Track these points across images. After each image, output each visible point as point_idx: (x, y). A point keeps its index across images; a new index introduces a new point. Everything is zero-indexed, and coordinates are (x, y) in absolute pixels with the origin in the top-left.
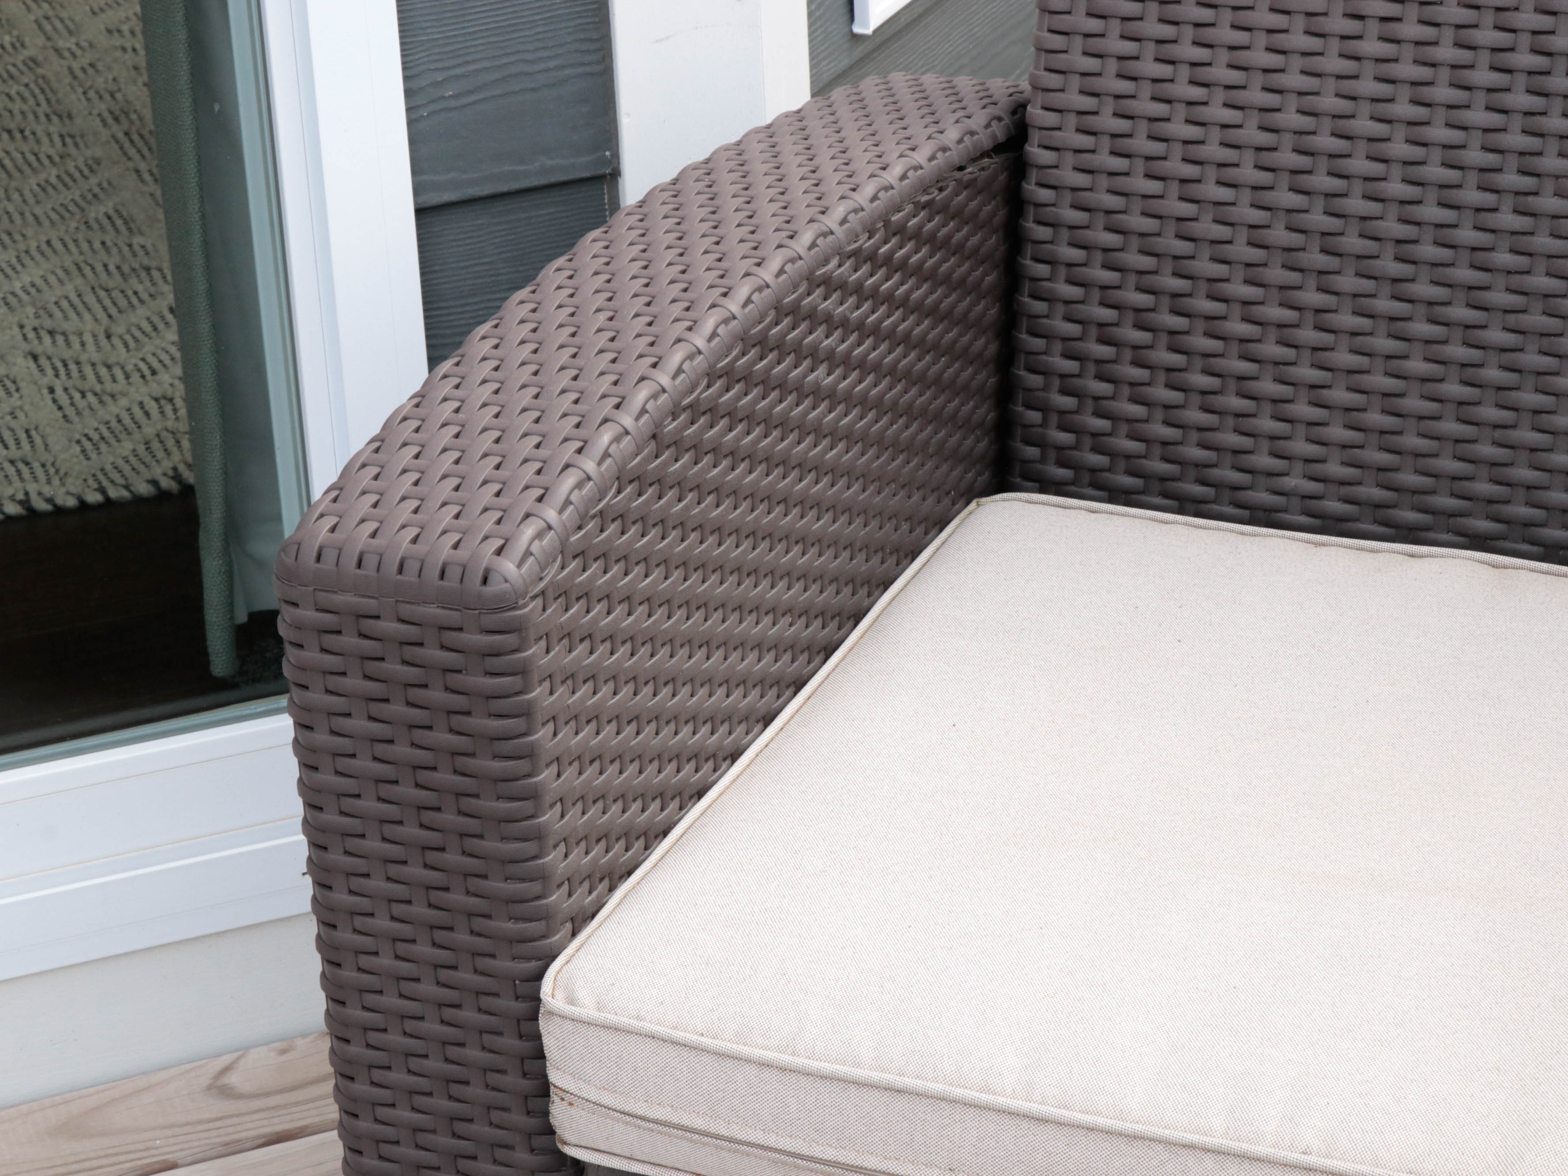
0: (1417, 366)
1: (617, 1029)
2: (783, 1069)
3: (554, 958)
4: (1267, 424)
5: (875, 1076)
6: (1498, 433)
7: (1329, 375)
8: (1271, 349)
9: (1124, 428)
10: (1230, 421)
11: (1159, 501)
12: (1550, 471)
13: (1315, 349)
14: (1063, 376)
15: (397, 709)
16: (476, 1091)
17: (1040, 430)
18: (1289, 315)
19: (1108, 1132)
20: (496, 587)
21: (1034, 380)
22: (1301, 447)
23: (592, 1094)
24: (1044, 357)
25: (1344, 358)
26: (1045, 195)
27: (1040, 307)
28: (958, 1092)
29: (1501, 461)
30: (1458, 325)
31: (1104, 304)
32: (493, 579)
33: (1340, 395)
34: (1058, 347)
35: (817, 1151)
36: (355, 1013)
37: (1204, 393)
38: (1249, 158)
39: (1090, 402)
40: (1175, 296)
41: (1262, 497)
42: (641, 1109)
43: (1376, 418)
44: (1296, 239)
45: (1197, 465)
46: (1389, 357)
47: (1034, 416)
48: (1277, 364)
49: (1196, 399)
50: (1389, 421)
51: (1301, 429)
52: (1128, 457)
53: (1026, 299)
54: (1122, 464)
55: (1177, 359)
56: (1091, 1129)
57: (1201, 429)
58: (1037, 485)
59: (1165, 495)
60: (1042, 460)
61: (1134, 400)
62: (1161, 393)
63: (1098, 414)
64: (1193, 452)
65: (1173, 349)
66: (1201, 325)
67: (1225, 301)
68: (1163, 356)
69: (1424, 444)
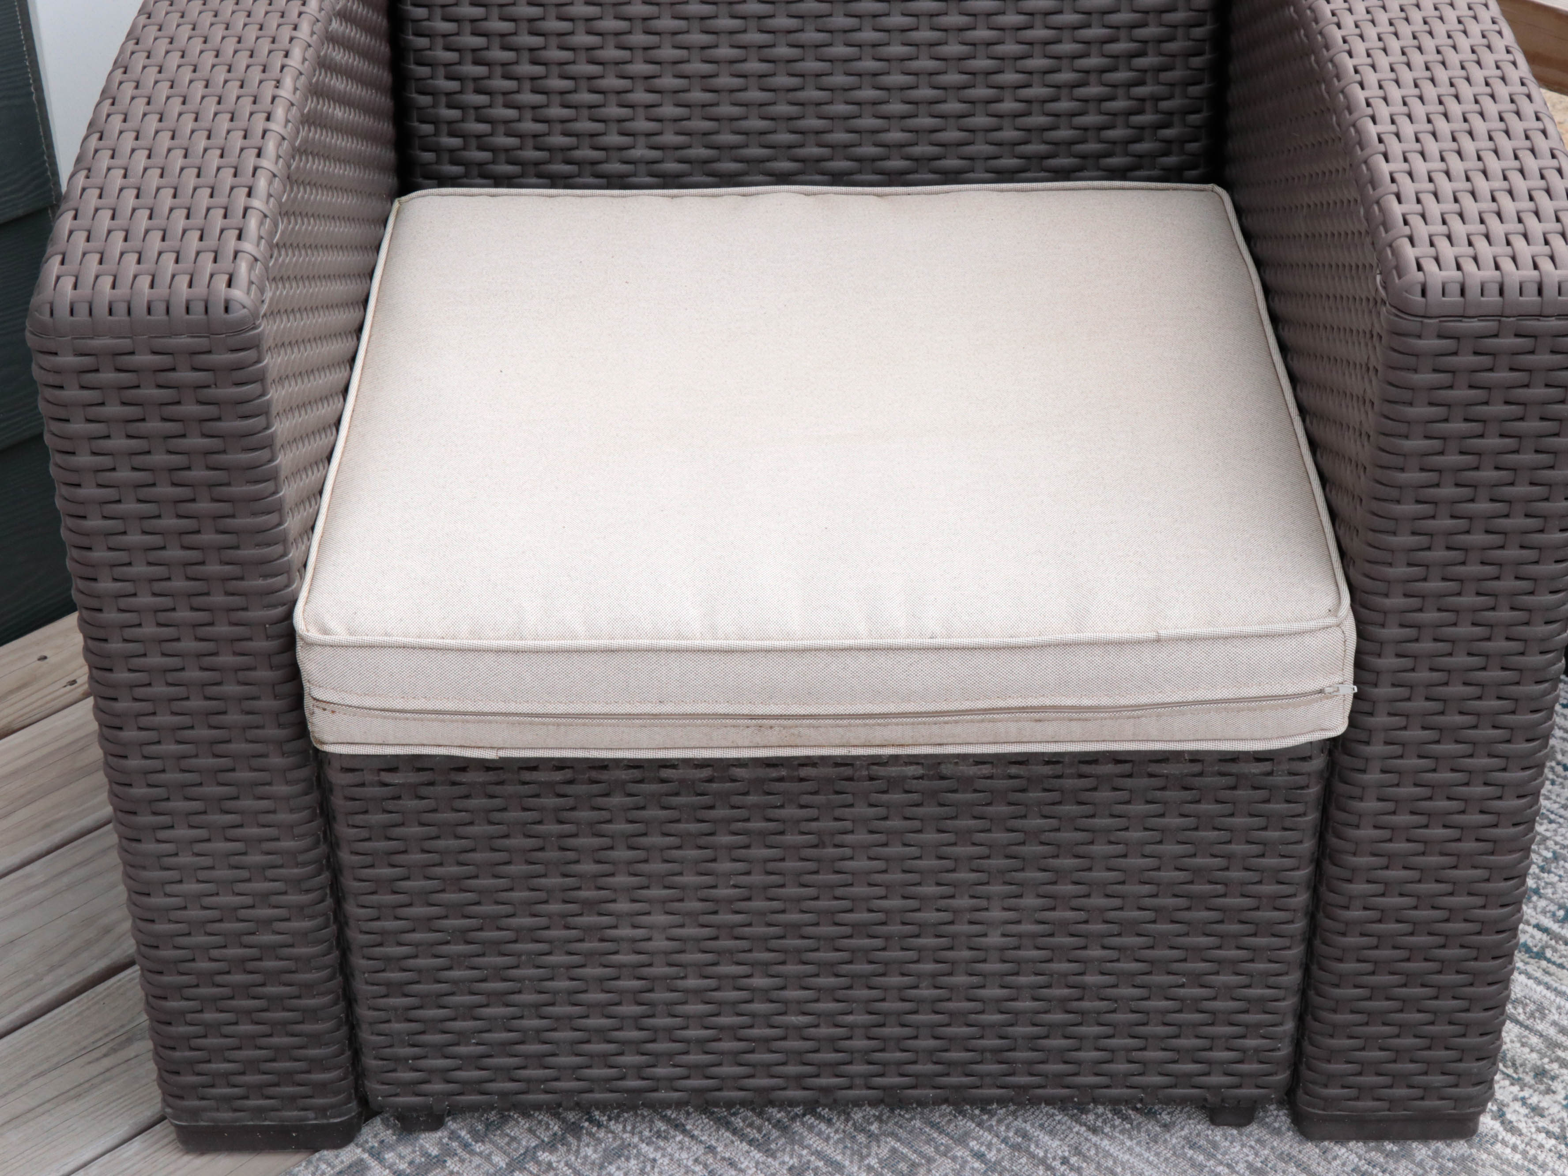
0: (725, 52)
1: (372, 646)
2: (517, 652)
3: (294, 602)
4: (614, 111)
5: (594, 643)
6: (791, 96)
7: (657, 67)
8: (611, 53)
9: (501, 129)
10: (585, 112)
11: (534, 180)
12: (832, 119)
13: (646, 49)
14: (448, 94)
15: (154, 425)
16: (234, 717)
17: (435, 139)
18: (622, 25)
19: (783, 651)
20: (237, 313)
21: (424, 100)
22: (642, 125)
23: (355, 701)
24: (430, 81)
25: (668, 53)
27: (423, 42)
28: (663, 643)
29: (794, 115)
30: (752, 17)
31: (474, 34)
32: (233, 306)
33: (668, 82)
34: (441, 71)
35: (551, 709)
36: (122, 676)
37: (562, 93)
39: (472, 111)
40: (531, 20)
41: (615, 167)
42: (399, 704)
43: (697, 96)
45: (562, 150)
46: (703, 48)
47: (428, 128)
48: (617, 63)
49: (556, 99)
50: (708, 97)
51: (641, 112)
52: (507, 150)
53: (411, 37)
54: (503, 157)
55: (539, 70)
56: (768, 651)
57: (563, 122)
58: (435, 182)
59: (539, 176)
60: (438, 162)
61: (507, 106)
62: (528, 97)
63: (479, 120)
64: (558, 140)
65: (534, 62)
66: (554, 41)
67: (571, 20)
68: (526, 69)
69: (736, 111)
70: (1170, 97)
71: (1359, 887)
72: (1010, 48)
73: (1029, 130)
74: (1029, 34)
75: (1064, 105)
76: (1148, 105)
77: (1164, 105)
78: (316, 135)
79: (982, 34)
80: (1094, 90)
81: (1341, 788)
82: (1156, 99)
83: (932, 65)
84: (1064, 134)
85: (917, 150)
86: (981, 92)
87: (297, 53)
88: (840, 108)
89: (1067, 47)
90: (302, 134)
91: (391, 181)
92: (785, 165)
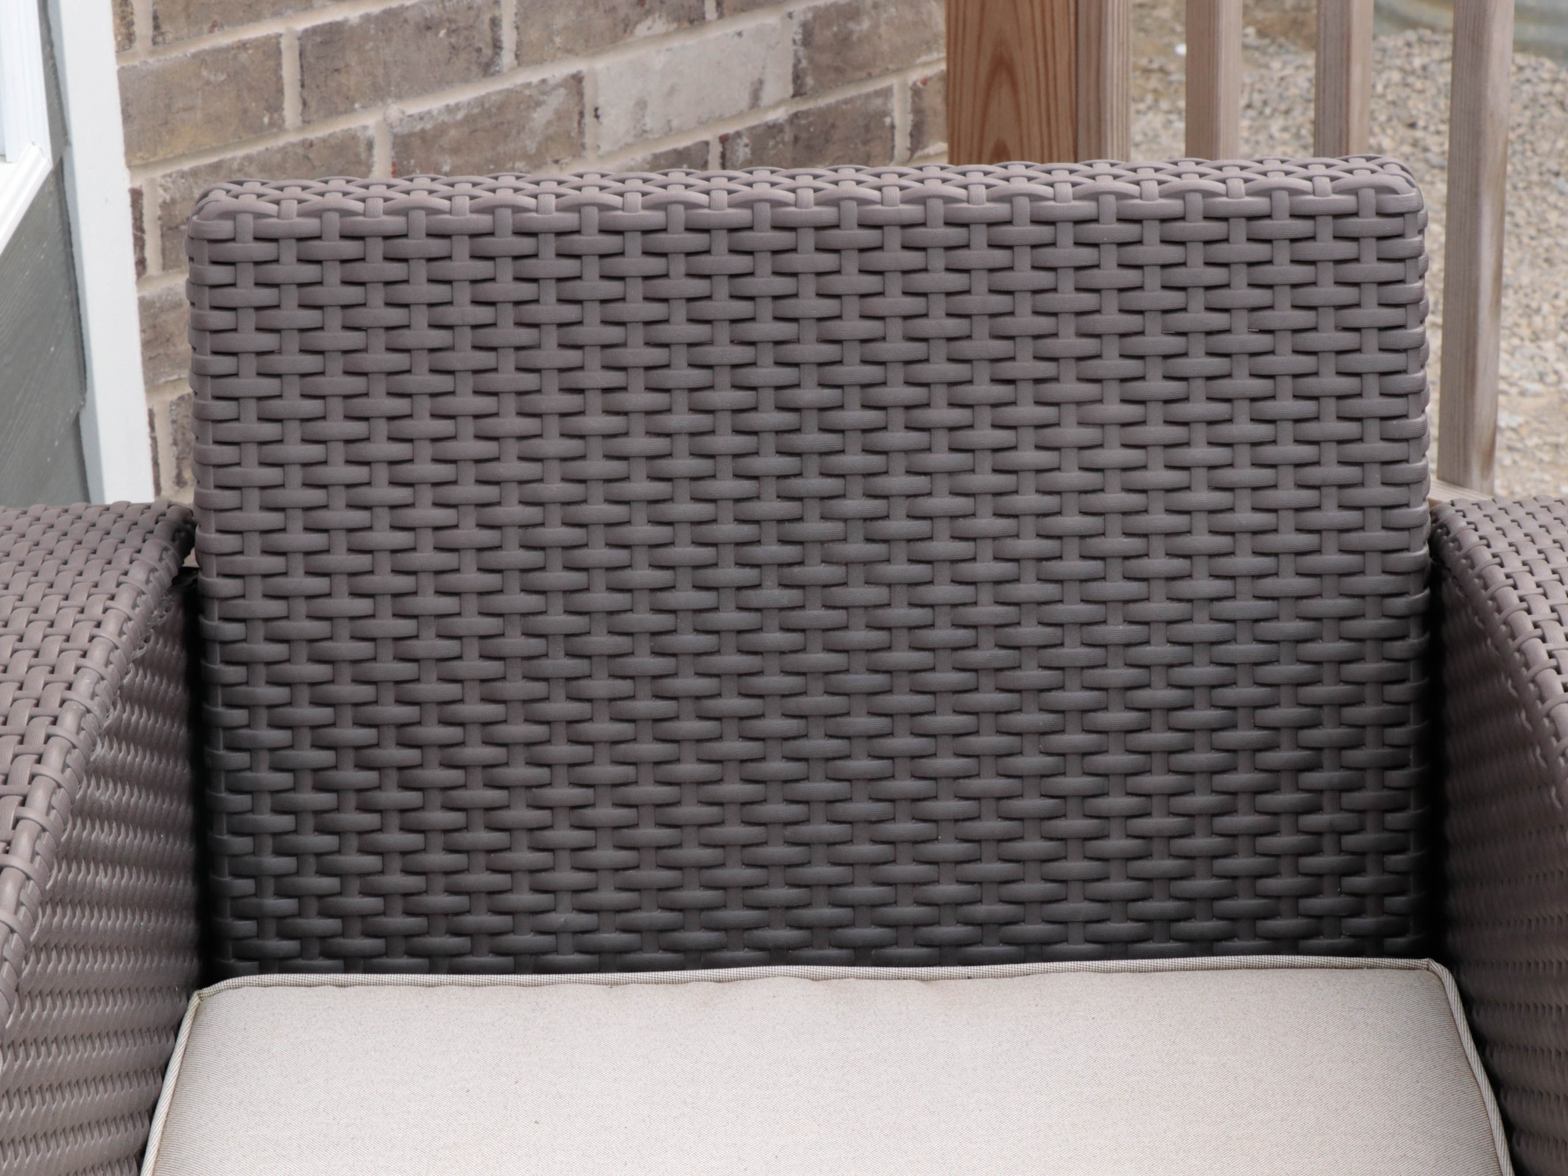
0: (690, 768)
4: (524, 857)
6: (789, 831)
7: (590, 791)
8: (520, 772)
9: (355, 884)
10: (481, 859)
11: (405, 961)
12: (852, 865)
13: (572, 765)
14: (275, 835)
17: (255, 900)
18: (537, 731)
21: (240, 844)
22: (566, 877)
24: (250, 816)
25: (605, 771)
26: (232, 630)
27: (240, 759)
29: (795, 860)
30: (731, 717)
31: (317, 746)
33: (605, 813)
34: (266, 801)
37: (446, 831)
38: (469, 560)
39: (312, 860)
40: (401, 726)
41: (526, 939)
43: (649, 833)
44: (535, 645)
45: (446, 915)
46: (657, 763)
47: (245, 885)
48: (529, 787)
49: (438, 840)
50: (664, 835)
51: (565, 857)
52: (364, 916)
53: (222, 752)
54: (357, 926)
55: (412, 798)
57: (447, 873)
58: (256, 964)
59: (412, 953)
60: (260, 935)
61: (363, 851)
62: (395, 838)
63: (323, 872)
64: (441, 901)
65: (405, 787)
66: (434, 755)
67: (462, 724)
68: (393, 796)
69: (707, 855)
70: (1360, 829)
72: (1116, 759)
73: (1148, 880)
74: (1144, 739)
75: (1201, 842)
76: (1327, 842)
77: (1350, 841)
78: (63, 919)
79: (1075, 739)
80: (1243, 820)
82: (1340, 833)
83: (1000, 784)
84: (1202, 884)
85: (981, 910)
86: (1076, 824)
87: (39, 797)
88: (865, 850)
89: (1202, 758)
90: (42, 921)
91: (188, 965)
92: (784, 935)
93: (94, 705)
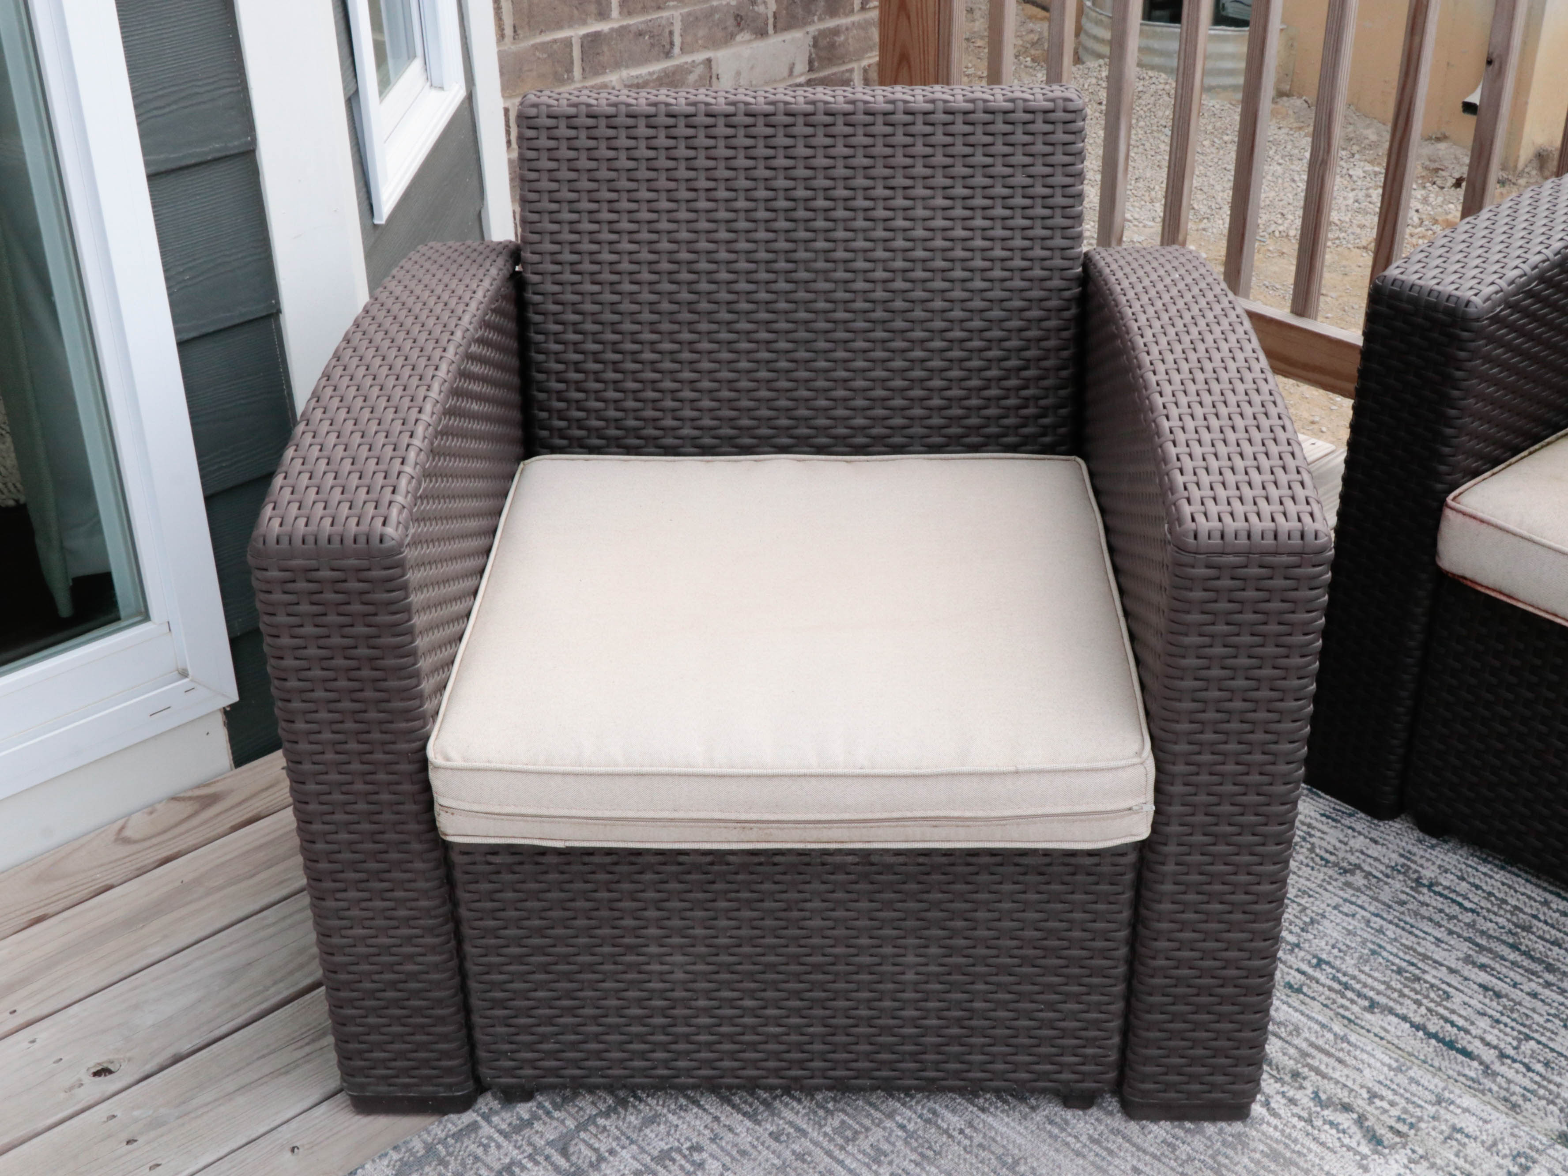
0: (744, 365)
1: (478, 770)
2: (576, 775)
3: (427, 738)
4: (669, 404)
5: (629, 769)
6: (789, 394)
7: (699, 375)
8: (668, 365)
9: (593, 415)
10: (650, 405)
11: (615, 450)
12: (816, 410)
13: (691, 363)
14: (558, 392)
15: (332, 618)
16: (387, 816)
17: (548, 421)
18: (675, 347)
19: (759, 776)
20: (388, 544)
21: (542, 396)
22: (688, 413)
23: (467, 806)
24: (546, 383)
25: (706, 365)
26: (537, 298)
27: (541, 357)
28: (676, 770)
29: (791, 407)
30: (763, 342)
31: (576, 352)
32: (386, 539)
33: (706, 384)
34: (553, 377)
35: (599, 814)
36: (312, 787)
37: (634, 392)
38: (645, 268)
39: (574, 403)
40: (615, 343)
41: (670, 441)
42: (497, 809)
43: (726, 394)
44: (675, 307)
45: (634, 429)
46: (729, 362)
47: (544, 415)
48: (672, 372)
49: (631, 396)
50: (732, 395)
51: (687, 404)
52: (597, 430)
53: (533, 354)
54: (594, 434)
55: (619, 376)
56: (749, 776)
57: (635, 411)
58: (549, 450)
59: (618, 446)
60: (551, 437)
61: (597, 400)
62: (611, 394)
63: (579, 409)
64: (631, 423)
65: (616, 371)
66: (629, 357)
67: (641, 343)
68: (611, 375)
69: (751, 404)
70: (1046, 397)
71: (1162, 944)
72: (937, 363)
73: (950, 419)
74: (950, 354)
75: (974, 402)
76: (1031, 403)
77: (1042, 402)
78: (454, 422)
79: (918, 354)
80: (993, 392)
81: (1148, 875)
82: (1037, 398)
83: (884, 374)
84: (974, 421)
85: (875, 431)
86: (917, 393)
87: (444, 367)
88: (823, 403)
89: (976, 363)
90: (444, 422)
91: (518, 450)
92: (785, 441)
93: (471, 328)
